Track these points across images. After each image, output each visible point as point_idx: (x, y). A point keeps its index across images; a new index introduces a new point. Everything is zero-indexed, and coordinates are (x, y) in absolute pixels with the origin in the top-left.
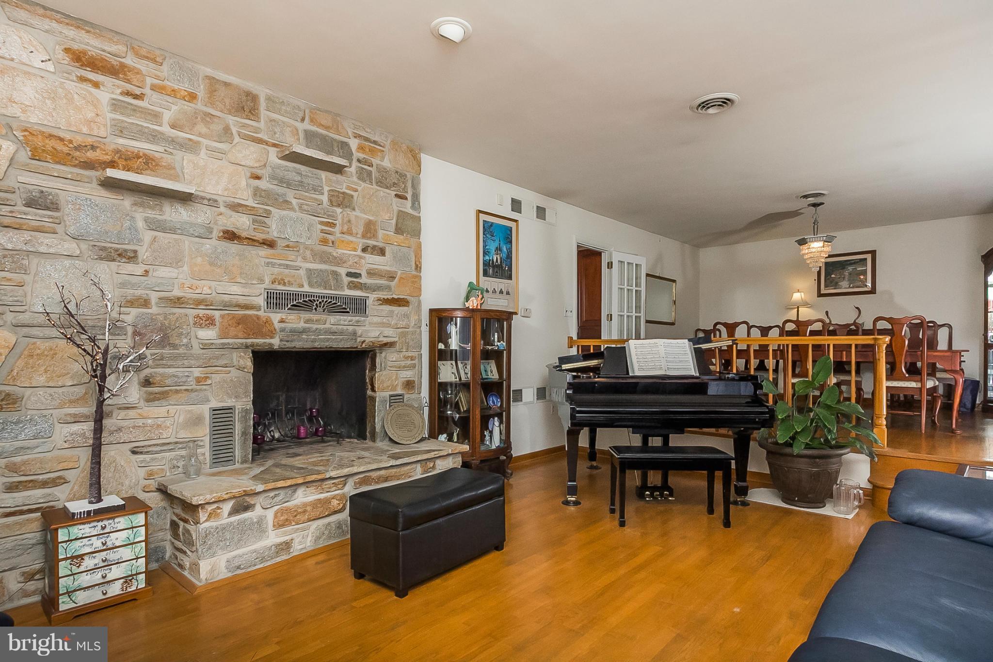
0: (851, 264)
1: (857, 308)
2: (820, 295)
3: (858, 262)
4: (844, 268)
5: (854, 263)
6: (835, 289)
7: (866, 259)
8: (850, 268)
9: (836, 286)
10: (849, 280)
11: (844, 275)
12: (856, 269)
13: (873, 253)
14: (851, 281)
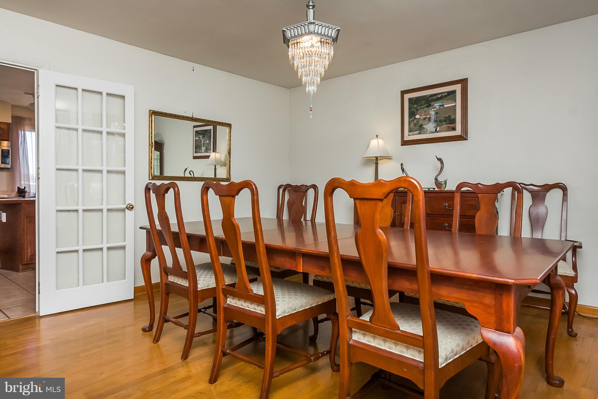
0: (438, 99)
1: (440, 160)
2: (405, 143)
3: (445, 96)
4: (429, 106)
5: (441, 98)
6: (420, 133)
7: (454, 92)
8: (437, 105)
9: (421, 129)
10: (435, 121)
11: (430, 115)
12: (443, 105)
13: (464, 82)
14: (439, 122)
